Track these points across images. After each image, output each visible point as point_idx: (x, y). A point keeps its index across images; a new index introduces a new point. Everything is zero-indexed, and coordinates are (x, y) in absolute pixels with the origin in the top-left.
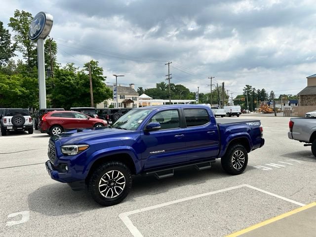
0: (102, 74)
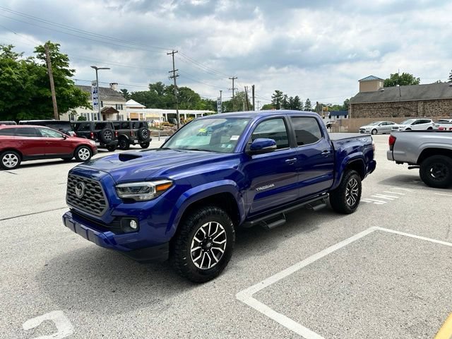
0: (66, 65)
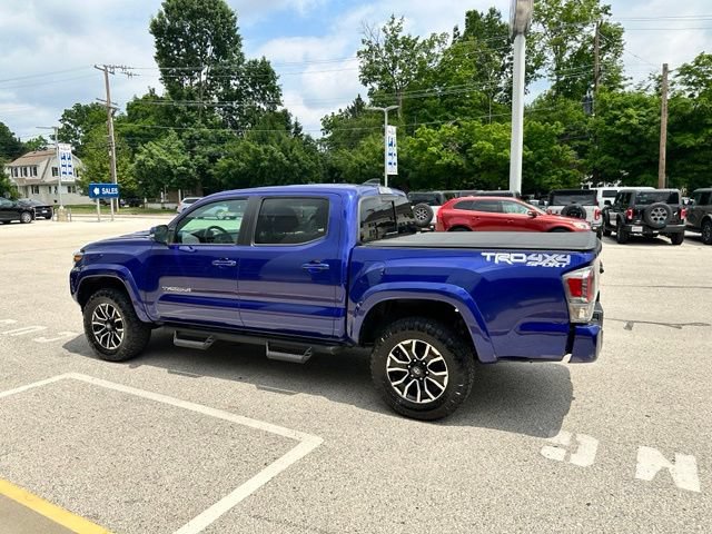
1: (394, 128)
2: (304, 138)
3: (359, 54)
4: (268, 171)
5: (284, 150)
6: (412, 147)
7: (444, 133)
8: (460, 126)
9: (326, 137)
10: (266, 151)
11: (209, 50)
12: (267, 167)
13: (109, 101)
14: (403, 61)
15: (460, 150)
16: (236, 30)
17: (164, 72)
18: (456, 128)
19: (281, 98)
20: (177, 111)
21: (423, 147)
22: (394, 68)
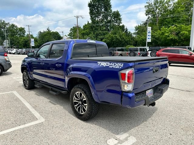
1: (150, 28)
2: (128, 33)
3: (145, 6)
4: (115, 42)
5: (120, 36)
6: (159, 34)
7: (171, 29)
8: (177, 27)
9: (136, 32)
10: (115, 36)
11: (103, 10)
12: (115, 41)
13: (77, 25)
14: (159, 7)
15: (176, 34)
16: (110, 4)
17: (91, 17)
18: (175, 27)
19: (122, 22)
20: (94, 27)
21: (163, 34)
22: (156, 10)
